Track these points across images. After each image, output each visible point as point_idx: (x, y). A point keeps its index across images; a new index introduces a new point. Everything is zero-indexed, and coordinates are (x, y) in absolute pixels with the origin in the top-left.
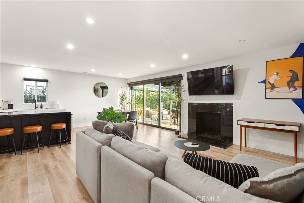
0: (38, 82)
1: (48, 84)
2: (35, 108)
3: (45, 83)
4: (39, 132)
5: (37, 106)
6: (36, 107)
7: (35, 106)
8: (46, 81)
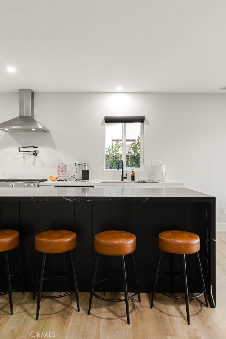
0: (127, 124)
1: (145, 126)
2: (123, 180)
3: (139, 124)
4: (128, 256)
5: (125, 176)
6: (123, 178)
7: (122, 175)
8: (141, 120)
